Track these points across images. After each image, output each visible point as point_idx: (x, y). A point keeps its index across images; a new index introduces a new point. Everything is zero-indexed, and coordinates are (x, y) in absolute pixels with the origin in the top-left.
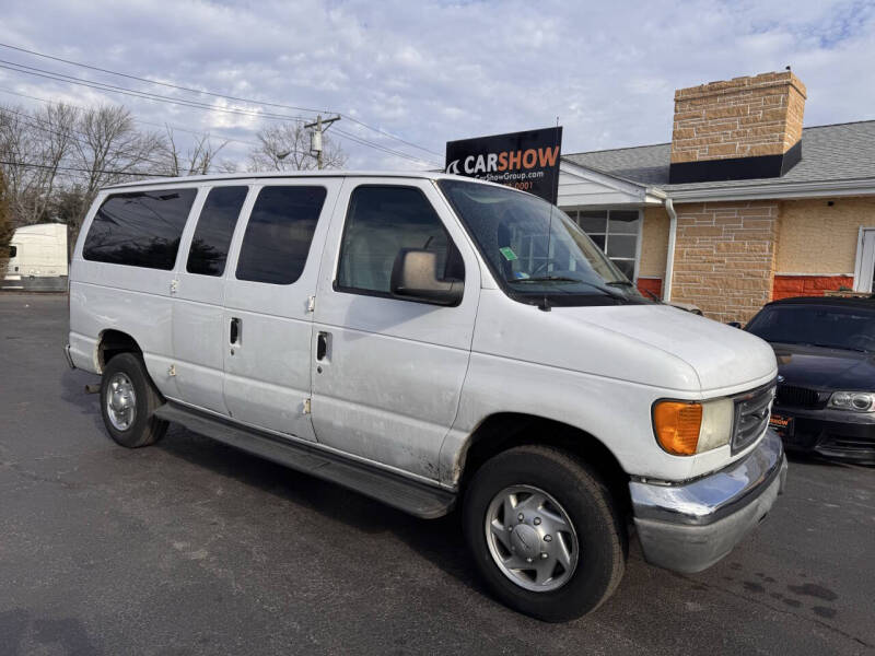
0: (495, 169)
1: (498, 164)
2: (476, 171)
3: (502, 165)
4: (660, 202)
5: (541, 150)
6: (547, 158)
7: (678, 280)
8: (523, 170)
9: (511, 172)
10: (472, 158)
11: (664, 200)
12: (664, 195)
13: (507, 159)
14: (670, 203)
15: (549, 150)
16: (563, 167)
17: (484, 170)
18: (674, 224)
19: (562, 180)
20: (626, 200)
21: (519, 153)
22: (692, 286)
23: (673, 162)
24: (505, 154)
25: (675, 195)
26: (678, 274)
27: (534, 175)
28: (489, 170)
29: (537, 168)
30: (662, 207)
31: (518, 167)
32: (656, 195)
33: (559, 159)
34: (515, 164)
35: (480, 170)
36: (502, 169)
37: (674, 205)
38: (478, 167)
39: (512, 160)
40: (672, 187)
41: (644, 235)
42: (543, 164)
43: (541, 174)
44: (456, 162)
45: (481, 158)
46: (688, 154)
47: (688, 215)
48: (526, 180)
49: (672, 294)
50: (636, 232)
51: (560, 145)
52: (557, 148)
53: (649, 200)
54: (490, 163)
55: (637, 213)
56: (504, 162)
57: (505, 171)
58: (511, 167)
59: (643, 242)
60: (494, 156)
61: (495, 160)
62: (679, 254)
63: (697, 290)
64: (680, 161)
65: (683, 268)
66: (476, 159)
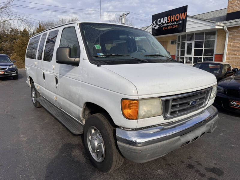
0: (167, 22)
1: (168, 20)
2: (161, 23)
3: (169, 20)
4: (222, 27)
5: (181, 14)
6: (182, 16)
7: (229, 54)
8: (175, 21)
9: (171, 22)
10: (160, 19)
11: (223, 27)
12: (223, 25)
13: (170, 18)
14: (226, 28)
15: (183, 13)
16: (188, 19)
17: (163, 23)
18: (227, 35)
19: (188, 23)
20: (209, 28)
21: (174, 16)
22: (234, 56)
23: (228, 13)
24: (169, 17)
25: (227, 24)
26: (228, 52)
27: (179, 22)
28: (165, 22)
29: (180, 20)
30: (223, 30)
31: (174, 20)
32: (220, 25)
33: (186, 16)
34: (173, 20)
35: (162, 23)
36: (169, 22)
37: (227, 28)
38: (161, 22)
39: (172, 18)
40: (227, 22)
41: (217, 40)
42: (181, 18)
43: (181, 22)
44: (155, 21)
45: (162, 19)
46: (233, 9)
47: (233, 31)
48: (176, 24)
49: (226, 59)
50: (215, 39)
51: (187, 12)
52: (186, 13)
53: (217, 27)
54: (165, 20)
55: (215, 32)
56: (169, 19)
57: (170, 22)
58: (171, 21)
59: (217, 42)
60: (166, 18)
61: (167, 19)
62: (229, 45)
63: (235, 57)
64: (231, 12)
65: (230, 50)
66: (161, 19)
